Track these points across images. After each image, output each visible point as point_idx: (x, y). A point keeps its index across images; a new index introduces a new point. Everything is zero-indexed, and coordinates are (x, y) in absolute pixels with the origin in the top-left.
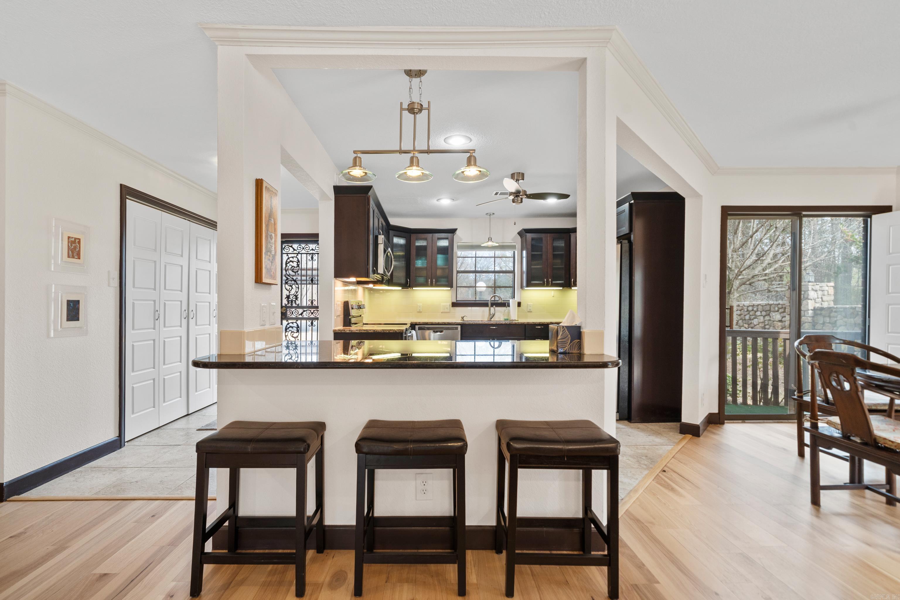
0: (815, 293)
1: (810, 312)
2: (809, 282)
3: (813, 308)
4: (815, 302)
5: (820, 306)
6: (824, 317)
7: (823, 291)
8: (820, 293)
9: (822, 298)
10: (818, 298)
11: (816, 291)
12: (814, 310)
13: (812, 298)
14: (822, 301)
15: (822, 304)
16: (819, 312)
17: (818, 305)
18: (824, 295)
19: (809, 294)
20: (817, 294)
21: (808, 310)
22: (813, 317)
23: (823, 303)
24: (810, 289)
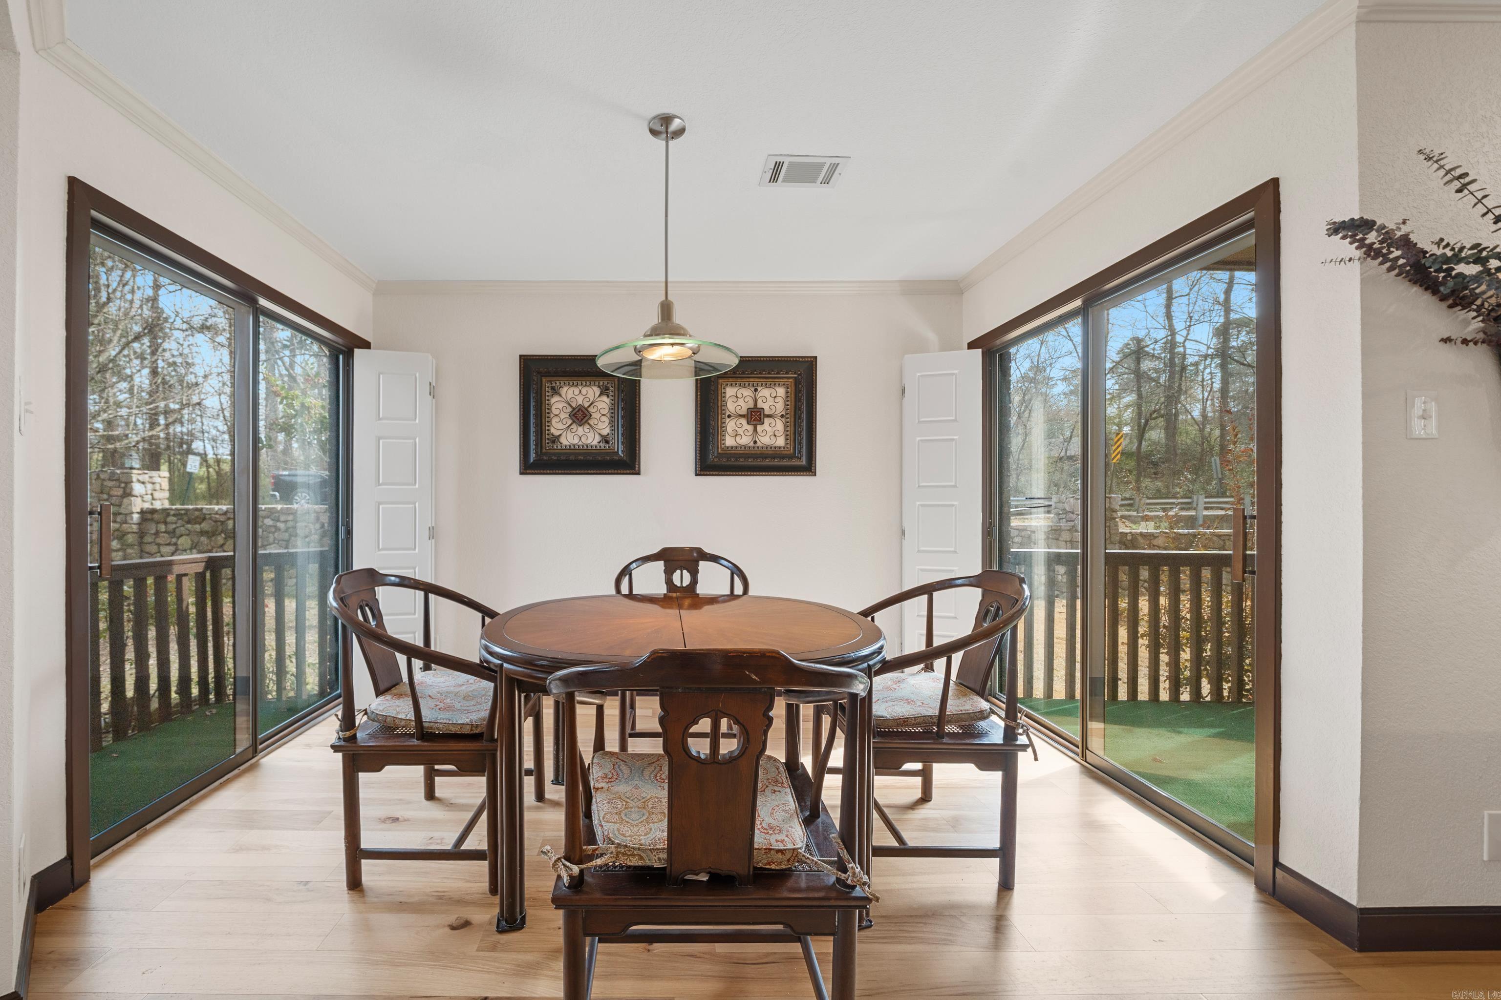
0: (142, 485)
1: (136, 517)
2: (132, 468)
3: (139, 510)
4: (143, 501)
5: (151, 507)
6: (158, 523)
7: (153, 483)
8: (149, 486)
9: (152, 494)
10: (147, 494)
11: (143, 483)
12: (142, 512)
13: (137, 494)
14: (153, 499)
15: (152, 504)
16: (149, 516)
17: (147, 506)
18: (155, 490)
19: (134, 487)
20: (145, 487)
21: (133, 513)
22: (139, 524)
23: (154, 502)
24: (134, 479)
